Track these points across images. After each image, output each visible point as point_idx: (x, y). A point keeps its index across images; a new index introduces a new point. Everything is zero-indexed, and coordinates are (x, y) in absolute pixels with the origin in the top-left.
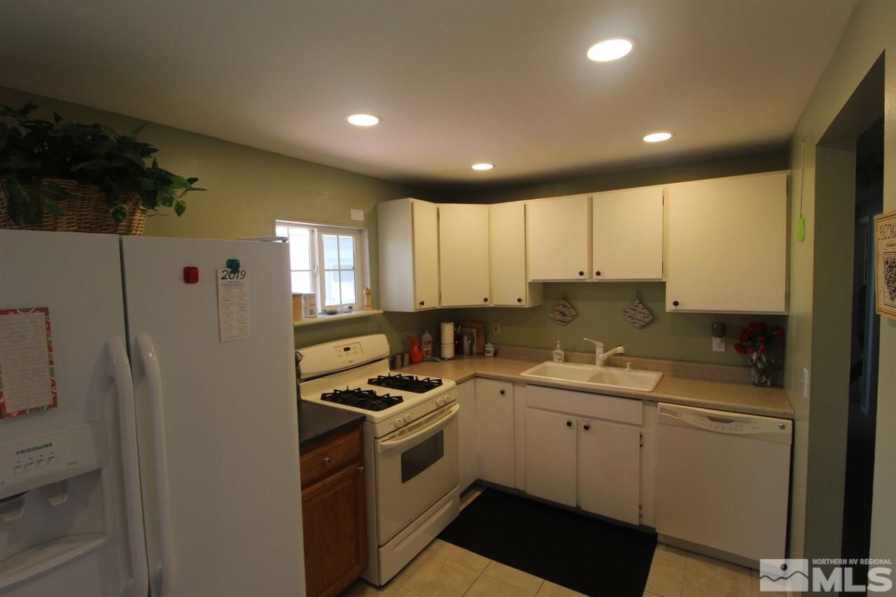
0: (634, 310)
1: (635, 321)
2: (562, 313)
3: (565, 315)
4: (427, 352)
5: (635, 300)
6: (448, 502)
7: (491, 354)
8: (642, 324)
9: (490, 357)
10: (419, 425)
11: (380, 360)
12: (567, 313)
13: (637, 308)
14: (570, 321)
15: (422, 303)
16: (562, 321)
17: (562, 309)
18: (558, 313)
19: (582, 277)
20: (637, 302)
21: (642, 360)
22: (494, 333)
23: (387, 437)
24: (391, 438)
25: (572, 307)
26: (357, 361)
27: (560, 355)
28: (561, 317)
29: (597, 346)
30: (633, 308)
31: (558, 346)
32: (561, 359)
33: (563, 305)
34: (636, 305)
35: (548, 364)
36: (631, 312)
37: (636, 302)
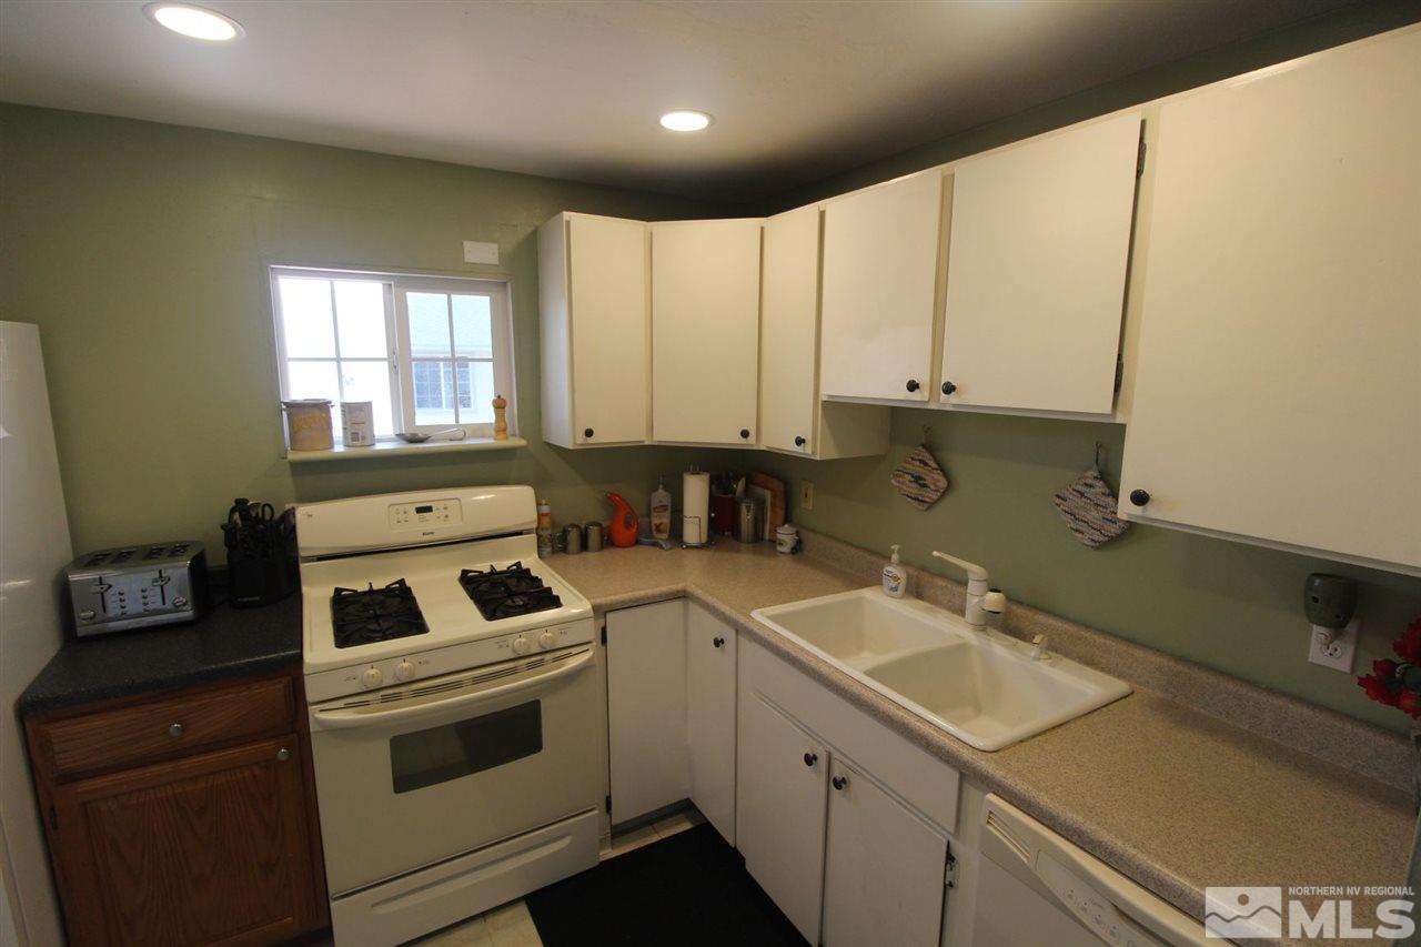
0: (1082, 494)
1: (1081, 526)
2: (917, 479)
3: (924, 486)
4: (658, 526)
5: (1089, 468)
6: (561, 837)
7: (786, 549)
8: (1097, 536)
9: (782, 553)
10: (457, 685)
11: (520, 533)
12: (929, 481)
13: (1089, 492)
14: (936, 501)
15: (589, 433)
16: (915, 499)
17: (919, 469)
18: (909, 477)
19: (916, 396)
20: (1093, 473)
21: (1088, 634)
22: (803, 505)
23: (341, 703)
24: (347, 706)
25: (942, 469)
26: (439, 536)
27: (896, 578)
28: (914, 489)
29: (970, 576)
30: (1080, 488)
31: (895, 557)
32: (896, 589)
33: (921, 461)
34: (1089, 481)
35: (869, 594)
36: (1074, 501)
37: (1089, 474)
